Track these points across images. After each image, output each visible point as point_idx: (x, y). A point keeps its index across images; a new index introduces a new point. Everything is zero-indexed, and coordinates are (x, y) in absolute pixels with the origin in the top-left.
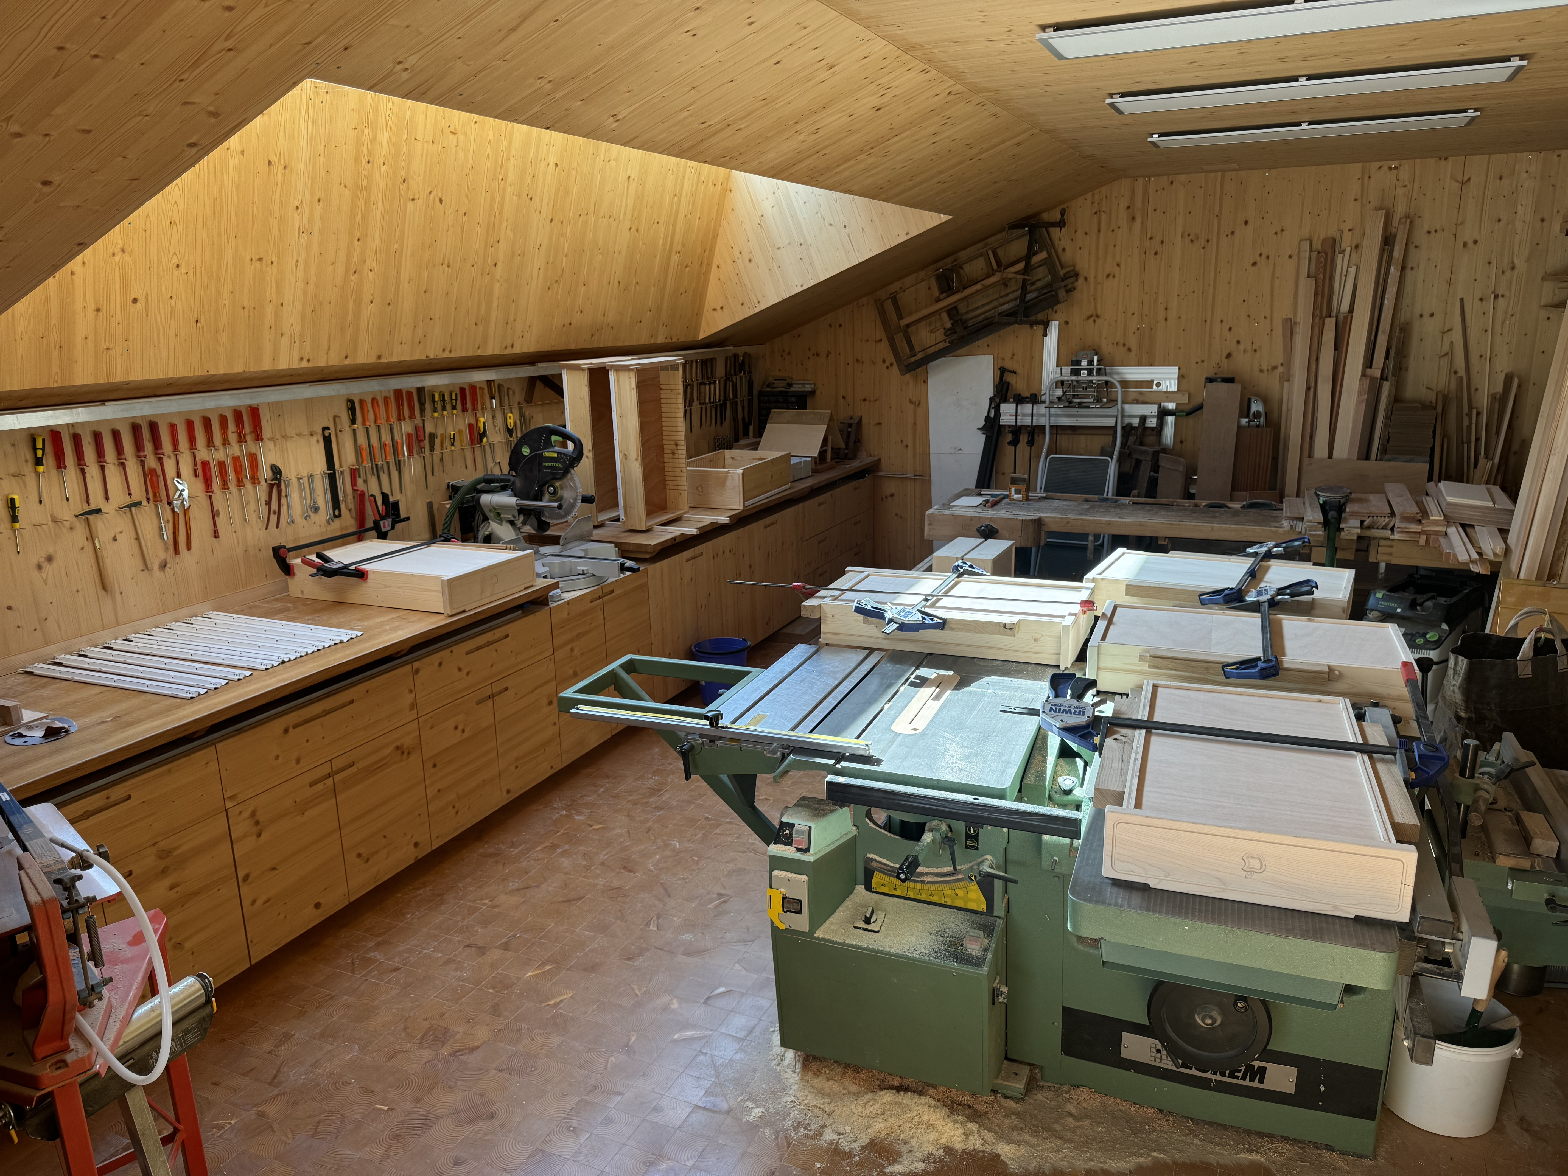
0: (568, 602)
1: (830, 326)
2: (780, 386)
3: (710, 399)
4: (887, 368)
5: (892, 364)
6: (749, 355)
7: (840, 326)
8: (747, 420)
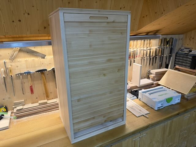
2: (186, 51)
6: (173, 39)
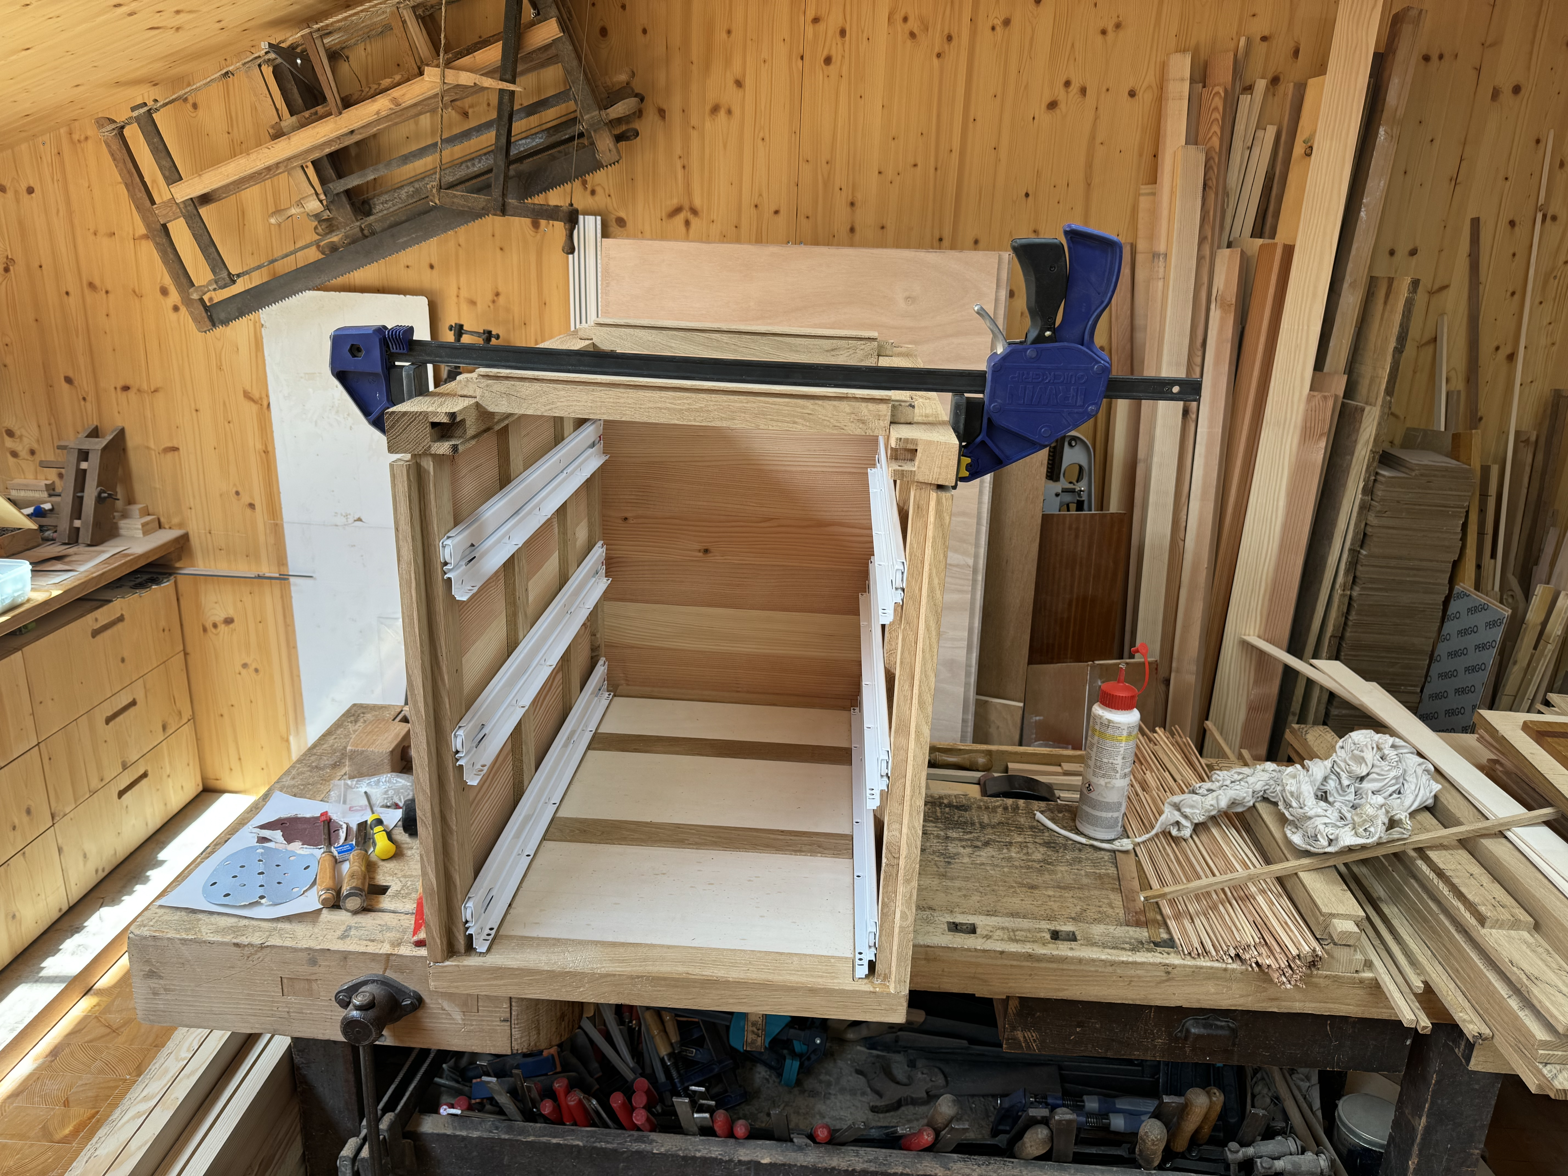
4: (175, 309)
7: (30, 191)
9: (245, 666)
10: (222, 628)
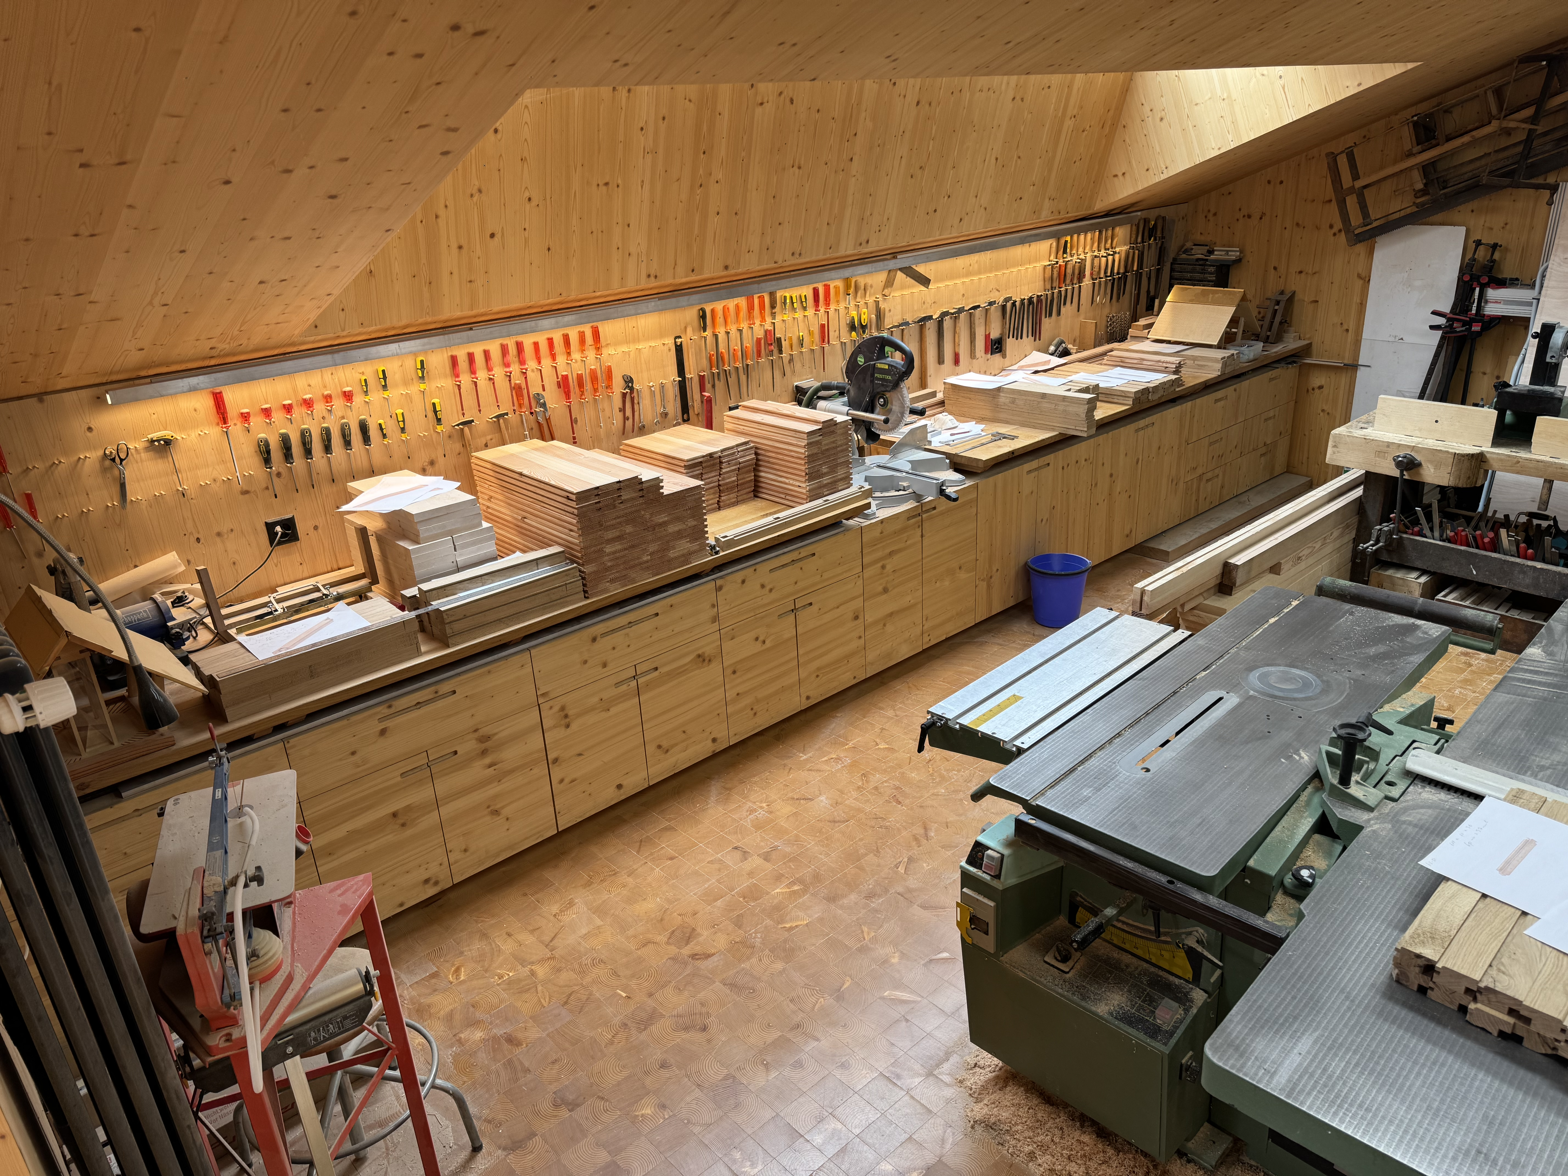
0: (882, 521)
1: (1269, 182)
2: (1199, 253)
3: (1105, 272)
4: (1335, 234)
5: (1340, 231)
6: (1164, 218)
7: (1281, 182)
8: (1152, 293)
9: (1323, 411)
10: (1317, 390)
